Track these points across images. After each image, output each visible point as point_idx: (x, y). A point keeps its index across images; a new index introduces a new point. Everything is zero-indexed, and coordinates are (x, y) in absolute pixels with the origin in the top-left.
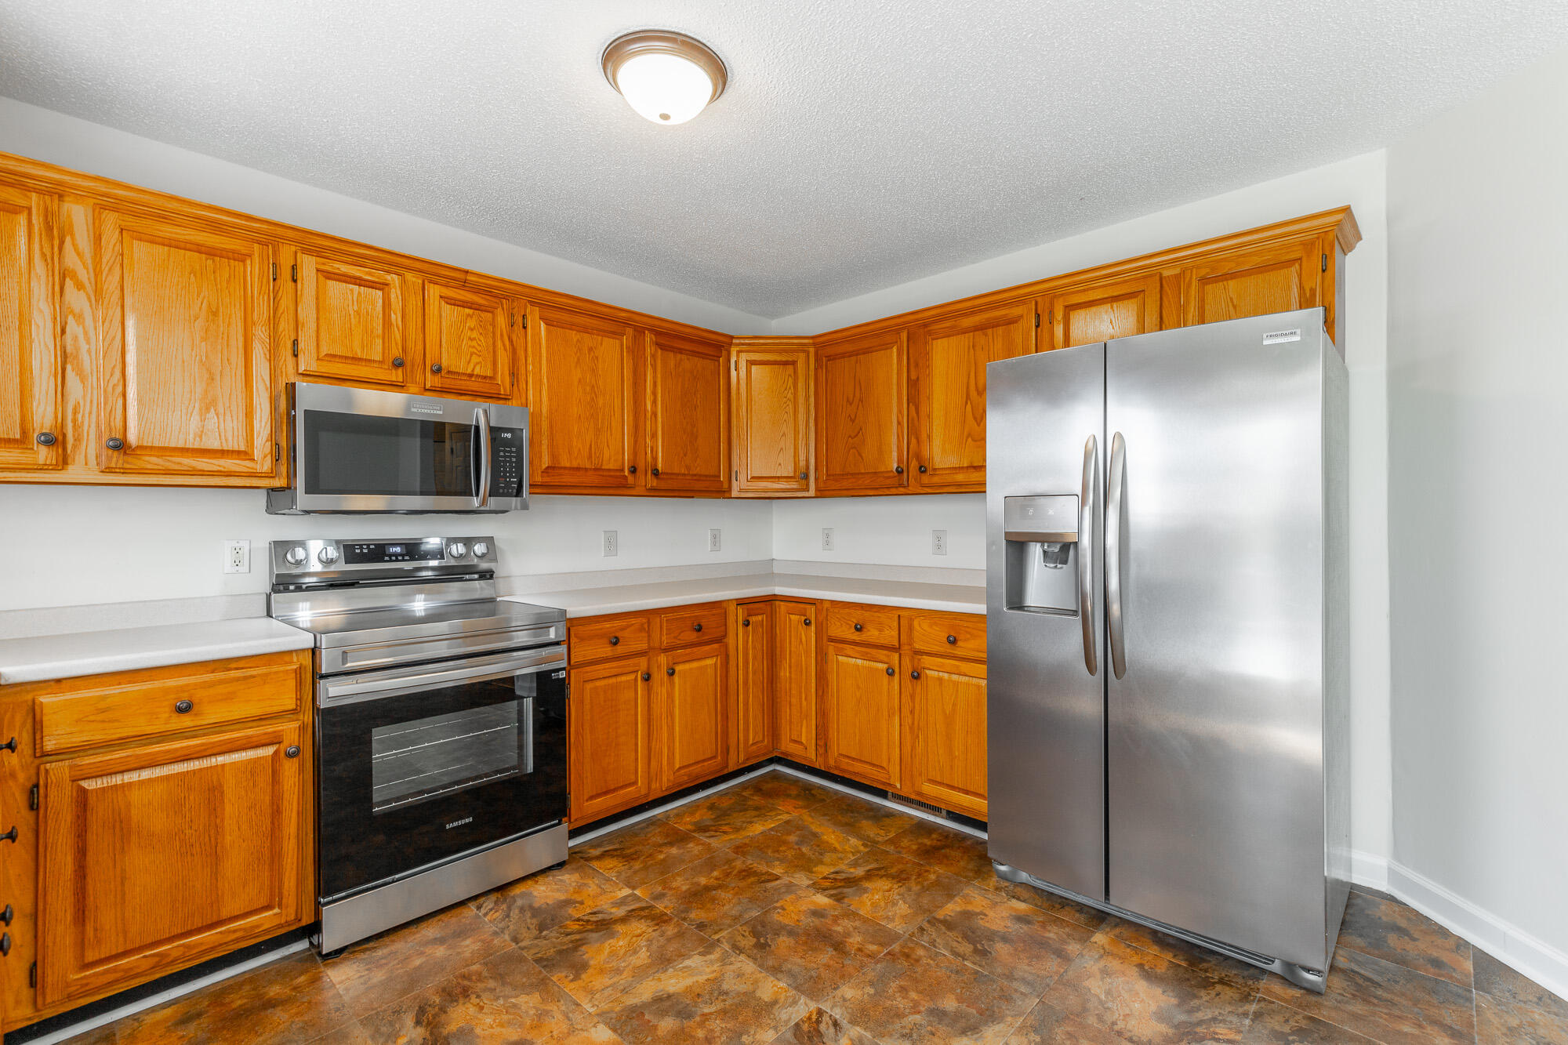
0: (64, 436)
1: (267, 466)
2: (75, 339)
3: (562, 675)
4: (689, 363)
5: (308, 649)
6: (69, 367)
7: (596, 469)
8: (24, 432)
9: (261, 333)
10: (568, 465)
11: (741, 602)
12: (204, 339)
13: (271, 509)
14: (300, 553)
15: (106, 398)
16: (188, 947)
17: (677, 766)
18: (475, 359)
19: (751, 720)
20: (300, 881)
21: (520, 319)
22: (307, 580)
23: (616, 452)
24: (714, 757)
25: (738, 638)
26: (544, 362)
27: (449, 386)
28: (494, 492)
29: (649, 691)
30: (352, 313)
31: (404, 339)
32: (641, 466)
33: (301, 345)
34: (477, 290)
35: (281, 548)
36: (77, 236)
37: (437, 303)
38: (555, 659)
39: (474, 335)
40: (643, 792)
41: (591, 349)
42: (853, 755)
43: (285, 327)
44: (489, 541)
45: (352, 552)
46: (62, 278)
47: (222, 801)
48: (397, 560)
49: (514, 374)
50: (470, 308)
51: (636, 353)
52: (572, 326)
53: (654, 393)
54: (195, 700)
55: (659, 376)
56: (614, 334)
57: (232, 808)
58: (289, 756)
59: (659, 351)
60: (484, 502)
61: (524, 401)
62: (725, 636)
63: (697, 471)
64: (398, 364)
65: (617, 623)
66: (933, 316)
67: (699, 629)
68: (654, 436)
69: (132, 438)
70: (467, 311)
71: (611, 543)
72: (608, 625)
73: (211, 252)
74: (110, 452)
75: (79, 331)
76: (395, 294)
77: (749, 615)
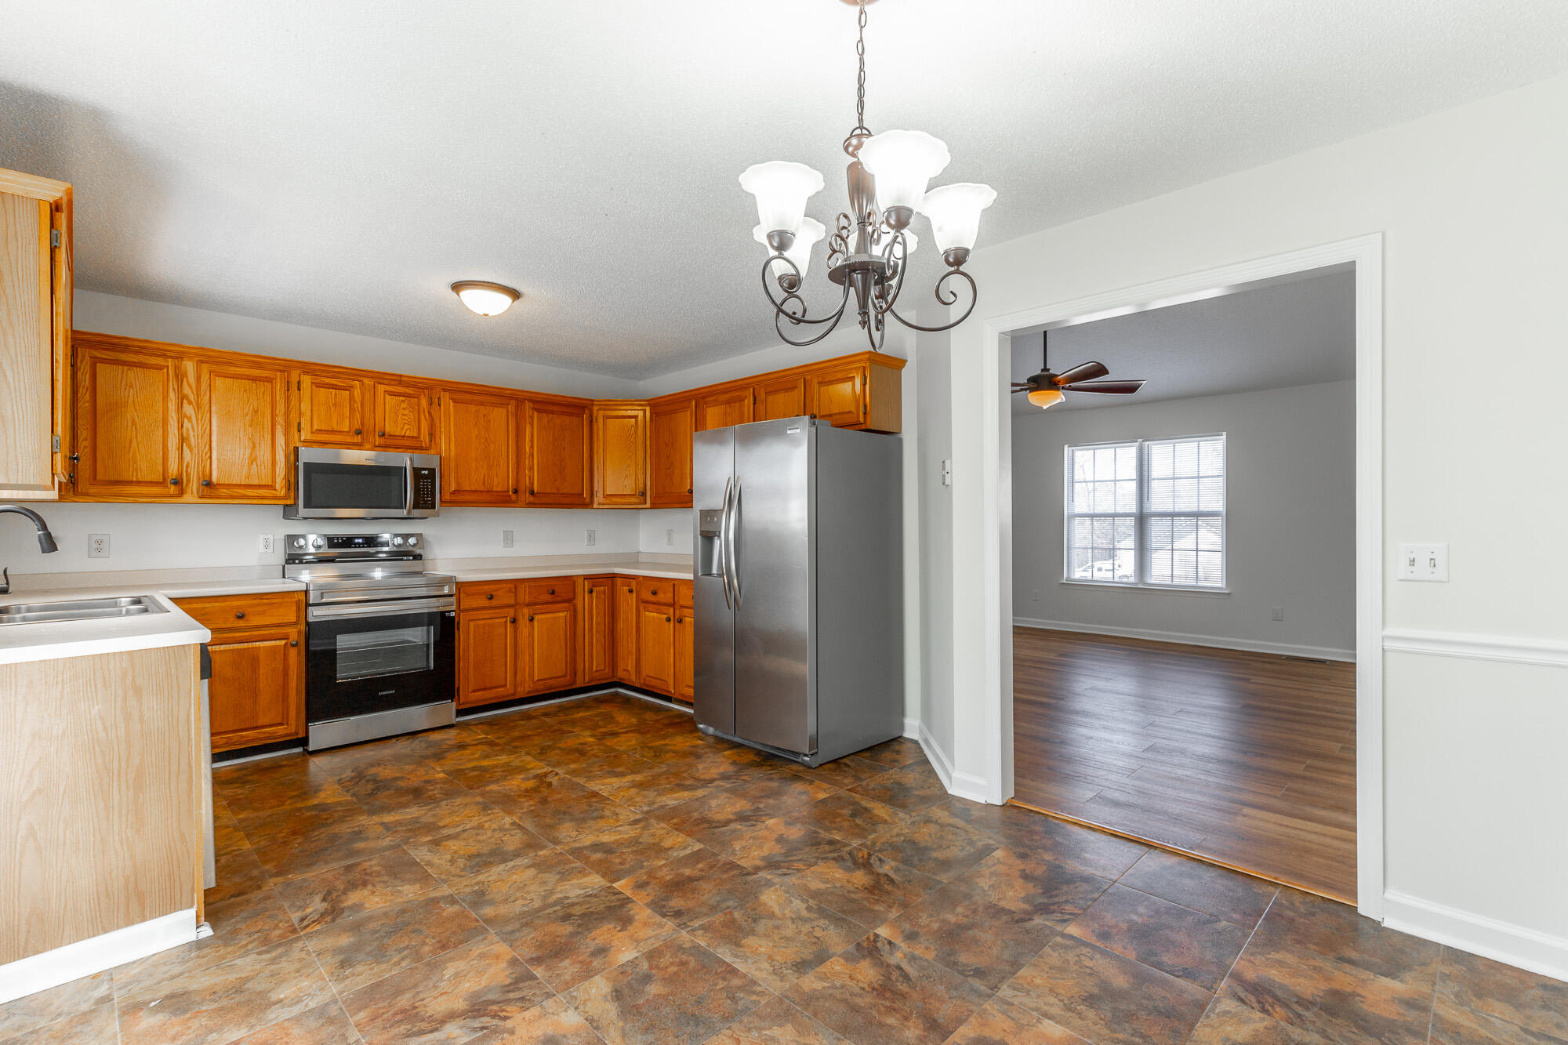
0: (182, 479)
1: (283, 493)
2: (188, 430)
3: (453, 614)
4: (558, 420)
5: (302, 591)
6: (184, 444)
7: (488, 491)
8: (164, 479)
9: (280, 420)
10: (469, 489)
11: (587, 577)
12: (251, 426)
13: (286, 516)
14: (302, 542)
15: (202, 460)
16: (242, 737)
17: (536, 679)
18: (406, 427)
19: (595, 655)
20: (298, 714)
21: (437, 400)
22: (307, 557)
23: (502, 479)
24: (565, 676)
25: (583, 600)
26: (452, 423)
27: (388, 442)
28: (416, 506)
29: (516, 631)
30: (331, 405)
31: (362, 418)
32: (522, 488)
33: (303, 425)
34: (408, 385)
35: (291, 539)
36: (189, 377)
37: (382, 395)
38: (450, 606)
39: (406, 412)
40: (511, 691)
41: (485, 415)
42: (652, 675)
43: (293, 415)
44: (419, 536)
45: (332, 542)
46: (182, 398)
47: (259, 667)
48: (359, 547)
49: (432, 435)
50: (403, 396)
51: (518, 416)
52: (471, 403)
53: (532, 441)
54: (246, 613)
55: (535, 430)
56: (501, 405)
57: (263, 670)
58: (293, 645)
59: (536, 413)
60: (409, 512)
61: (439, 450)
62: (574, 598)
63: (565, 491)
64: (359, 432)
65: (493, 587)
66: (708, 392)
67: (553, 593)
68: (531, 468)
69: (214, 479)
70: (401, 398)
71: (509, 539)
72: (487, 587)
73: (255, 379)
74: (204, 487)
75: (190, 426)
76: (357, 393)
77: (593, 586)
